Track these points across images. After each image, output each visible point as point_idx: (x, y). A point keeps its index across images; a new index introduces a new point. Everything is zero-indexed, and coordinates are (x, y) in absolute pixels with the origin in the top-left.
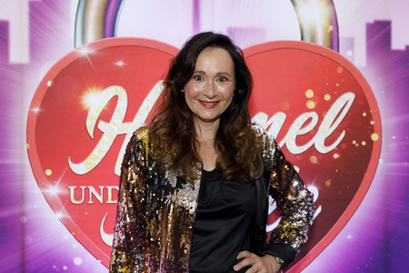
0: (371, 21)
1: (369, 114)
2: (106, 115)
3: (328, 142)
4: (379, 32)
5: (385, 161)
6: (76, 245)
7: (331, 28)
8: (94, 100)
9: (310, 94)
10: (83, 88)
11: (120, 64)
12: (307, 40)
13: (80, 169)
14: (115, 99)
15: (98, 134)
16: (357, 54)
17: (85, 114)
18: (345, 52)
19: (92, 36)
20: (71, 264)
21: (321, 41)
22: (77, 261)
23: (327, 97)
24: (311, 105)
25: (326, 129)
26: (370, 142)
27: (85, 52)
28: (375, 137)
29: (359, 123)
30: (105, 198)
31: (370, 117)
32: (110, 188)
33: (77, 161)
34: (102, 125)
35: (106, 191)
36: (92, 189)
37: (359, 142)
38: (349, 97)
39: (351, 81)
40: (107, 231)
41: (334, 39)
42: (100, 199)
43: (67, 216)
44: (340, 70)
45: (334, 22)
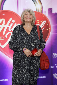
0: (49, 8)
1: (48, 24)
4: (50, 10)
7: (42, 9)
11: (4, 15)
12: (38, 11)
16: (46, 14)
18: (44, 13)
21: (40, 11)
23: (41, 21)
26: (49, 29)
28: (50, 28)
32: (2, 37)
37: (47, 29)
38: (45, 21)
41: (42, 11)
42: (0, 39)
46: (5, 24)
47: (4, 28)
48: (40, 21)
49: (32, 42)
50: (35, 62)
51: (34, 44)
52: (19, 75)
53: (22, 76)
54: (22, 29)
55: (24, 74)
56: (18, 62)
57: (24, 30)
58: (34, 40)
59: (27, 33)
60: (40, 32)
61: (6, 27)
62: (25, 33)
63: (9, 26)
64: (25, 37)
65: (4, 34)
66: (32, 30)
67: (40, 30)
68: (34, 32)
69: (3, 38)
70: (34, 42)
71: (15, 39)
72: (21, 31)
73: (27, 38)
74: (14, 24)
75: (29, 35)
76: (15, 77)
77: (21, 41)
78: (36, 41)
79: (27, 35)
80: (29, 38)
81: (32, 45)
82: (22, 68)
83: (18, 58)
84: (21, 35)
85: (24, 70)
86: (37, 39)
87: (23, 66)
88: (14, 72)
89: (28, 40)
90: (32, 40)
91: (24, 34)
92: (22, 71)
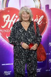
0: (46, 5)
2: (7, 19)
3: (40, 23)
4: (47, 6)
5: (48, 26)
6: (3, 38)
8: (5, 17)
9: (37, 16)
10: (3, 15)
11: (9, 11)
12: (37, 8)
13: (3, 27)
14: (8, 17)
15: (6, 22)
16: (44, 10)
17: (4, 19)
18: (42, 9)
19: (4, 7)
20: (2, 41)
21: (39, 8)
22: (3, 41)
24: (37, 17)
25: (39, 21)
26: (46, 23)
27: (3, 9)
28: (46, 22)
29: (44, 20)
30: (7, 31)
31: (46, 19)
33: (3, 26)
34: (6, 21)
35: (7, 30)
36: (5, 30)
37: (44, 23)
38: (43, 16)
39: (43, 14)
40: (7, 36)
41: (40, 7)
42: (6, 32)
43: (1, 34)
44: (41, 12)
45: (41, 5)
46: (10, 19)
47: (9, 23)
48: (38, 16)
49: (28, 38)
50: (32, 55)
51: (30, 40)
52: (18, 66)
53: (20, 67)
54: (20, 25)
55: (22, 65)
56: (17, 55)
57: (22, 27)
58: (30, 36)
59: (24, 29)
60: (36, 28)
61: (11, 21)
62: (22, 29)
63: (13, 21)
64: (22, 33)
65: (9, 27)
66: (29, 26)
67: (36, 26)
68: (31, 28)
69: (8, 31)
70: (31, 38)
71: (14, 35)
72: (19, 28)
73: (25, 34)
74: (17, 19)
75: (26, 32)
76: (15, 68)
77: (19, 37)
78: (32, 37)
79: (24, 31)
80: (26, 34)
81: (29, 41)
82: (20, 60)
83: (17, 51)
84: (19, 32)
85: (22, 62)
86: (33, 35)
87: (21, 59)
88: (15, 63)
89: (26, 36)
90: (29, 36)
91: (21, 31)
92: (21, 63)
